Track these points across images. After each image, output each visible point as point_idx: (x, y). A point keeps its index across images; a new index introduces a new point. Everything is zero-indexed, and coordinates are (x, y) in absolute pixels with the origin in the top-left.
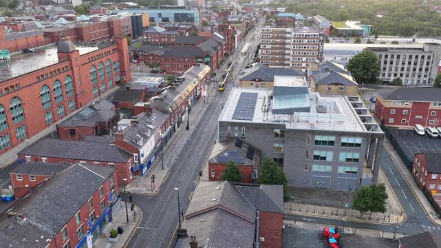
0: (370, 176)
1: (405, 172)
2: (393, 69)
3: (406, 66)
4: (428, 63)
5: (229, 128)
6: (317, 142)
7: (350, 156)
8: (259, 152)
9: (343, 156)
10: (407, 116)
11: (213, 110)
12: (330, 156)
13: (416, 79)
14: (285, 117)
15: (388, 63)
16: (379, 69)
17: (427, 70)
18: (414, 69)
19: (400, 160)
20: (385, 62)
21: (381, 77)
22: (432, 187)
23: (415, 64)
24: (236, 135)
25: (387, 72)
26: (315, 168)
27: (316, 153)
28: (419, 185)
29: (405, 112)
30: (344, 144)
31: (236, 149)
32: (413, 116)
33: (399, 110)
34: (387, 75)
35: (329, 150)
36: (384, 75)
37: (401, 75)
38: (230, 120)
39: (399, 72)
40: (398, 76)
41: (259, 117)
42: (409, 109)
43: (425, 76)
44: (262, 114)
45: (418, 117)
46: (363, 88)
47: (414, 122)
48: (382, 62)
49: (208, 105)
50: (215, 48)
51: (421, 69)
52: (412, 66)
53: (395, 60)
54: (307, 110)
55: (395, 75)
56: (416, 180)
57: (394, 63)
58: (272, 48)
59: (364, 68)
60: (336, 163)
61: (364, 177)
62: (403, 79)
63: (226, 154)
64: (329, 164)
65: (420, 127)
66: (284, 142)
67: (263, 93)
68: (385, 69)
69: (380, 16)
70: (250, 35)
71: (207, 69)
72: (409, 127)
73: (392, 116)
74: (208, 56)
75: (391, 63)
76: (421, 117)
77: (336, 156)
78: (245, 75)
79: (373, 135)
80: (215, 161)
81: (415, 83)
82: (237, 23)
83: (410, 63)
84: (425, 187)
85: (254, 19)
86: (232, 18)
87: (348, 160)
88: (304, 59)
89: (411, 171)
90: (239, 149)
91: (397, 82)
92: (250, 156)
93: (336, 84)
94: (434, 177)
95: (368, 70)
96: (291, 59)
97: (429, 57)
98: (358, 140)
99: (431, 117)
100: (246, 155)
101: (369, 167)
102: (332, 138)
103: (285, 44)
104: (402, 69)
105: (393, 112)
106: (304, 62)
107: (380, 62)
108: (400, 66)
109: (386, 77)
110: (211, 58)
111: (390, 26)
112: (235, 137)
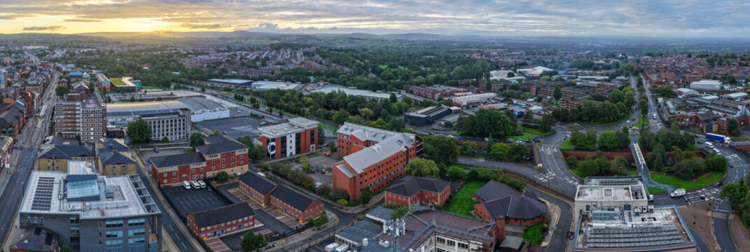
0: (156, 241)
1: (182, 226)
2: (161, 131)
3: (169, 128)
4: (184, 124)
5: (29, 217)
6: (108, 226)
7: (137, 231)
8: (57, 235)
9: (131, 233)
10: (176, 177)
11: (15, 181)
12: (120, 234)
13: (178, 136)
14: (78, 205)
15: (157, 127)
16: (151, 133)
17: (184, 129)
18: (176, 129)
19: (177, 216)
20: (155, 127)
21: (153, 138)
22: (203, 235)
23: (176, 125)
24: (35, 222)
25: (157, 134)
26: (108, 243)
27: (108, 233)
28: (194, 235)
29: (174, 174)
30: (131, 225)
31: (36, 237)
32: (180, 176)
33: (170, 173)
34: (157, 135)
35: (119, 230)
36: (155, 136)
37: (167, 134)
38: (30, 211)
39: (165, 133)
40: (165, 135)
41: (56, 207)
42: (177, 172)
43: (184, 133)
44: (58, 202)
45: (183, 176)
46: (141, 149)
47: (182, 180)
48: (152, 127)
49: (11, 175)
50: (17, 117)
51: (180, 129)
52: (174, 127)
53: (161, 124)
54: (97, 198)
55: (163, 135)
56: (191, 232)
57: (161, 127)
58: (65, 118)
59: (140, 133)
60: (126, 237)
61: (151, 242)
62: (169, 137)
63: (26, 242)
64: (120, 239)
65: (187, 183)
66: (78, 226)
67: (58, 177)
68: (155, 132)
69: (147, 68)
70: (47, 95)
71: (11, 139)
72: (179, 184)
73: (165, 178)
74: (11, 126)
75: (159, 127)
76: (186, 175)
77: (125, 233)
78: (44, 152)
79: (153, 216)
80: (16, 247)
81: (178, 139)
82: (35, 85)
83: (171, 125)
84: (198, 237)
85: (50, 76)
86: (32, 80)
87: (135, 234)
88: (92, 129)
89: (186, 224)
90: (39, 237)
91: (165, 140)
92: (48, 242)
93: (119, 164)
94: (203, 229)
95: (143, 135)
96: (82, 129)
97: (184, 120)
98: (142, 220)
99: (193, 174)
100: (44, 242)
101: (153, 232)
102: (121, 222)
103: (75, 114)
104: (167, 130)
105: (165, 175)
106: (92, 131)
107: (151, 127)
108: (165, 128)
109: (157, 137)
110: (14, 128)
111: (154, 79)
112: (34, 224)
